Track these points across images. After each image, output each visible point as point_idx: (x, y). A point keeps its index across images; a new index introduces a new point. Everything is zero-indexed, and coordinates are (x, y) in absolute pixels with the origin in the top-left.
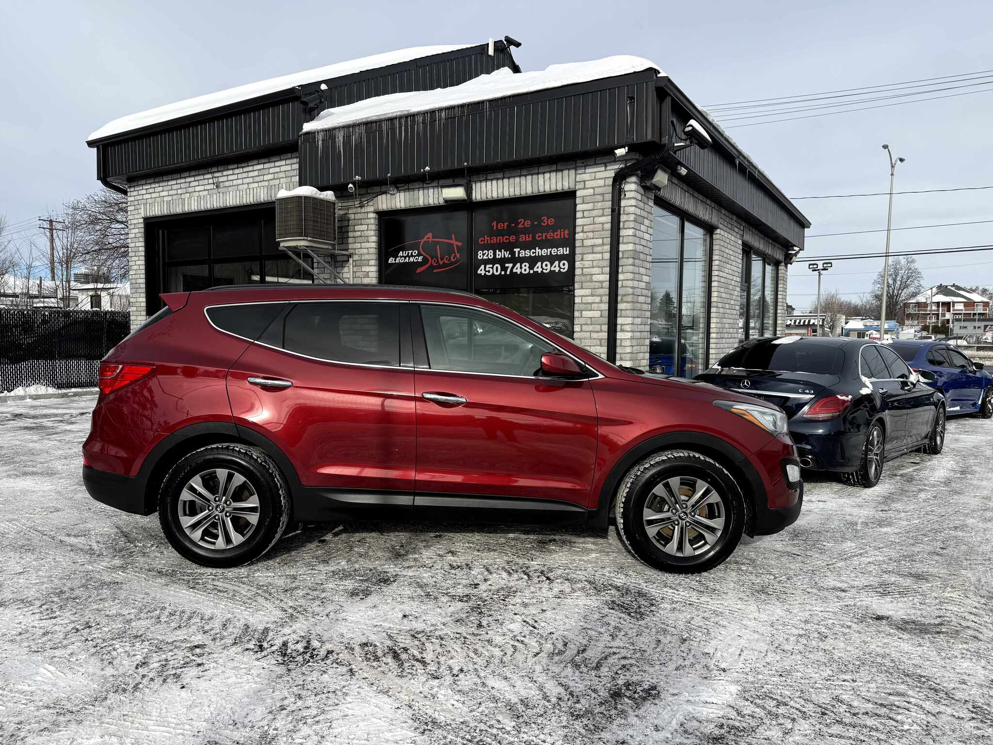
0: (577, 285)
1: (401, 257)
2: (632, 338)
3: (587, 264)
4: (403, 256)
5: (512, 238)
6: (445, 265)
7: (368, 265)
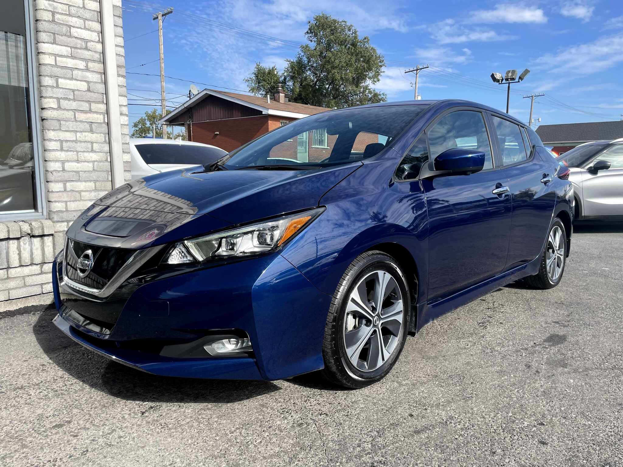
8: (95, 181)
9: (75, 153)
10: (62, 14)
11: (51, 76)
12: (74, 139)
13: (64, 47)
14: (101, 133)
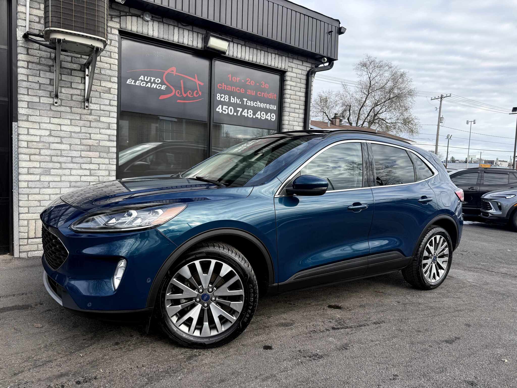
1: (142, 81)
3: (292, 119)
4: (144, 81)
5: (242, 91)
6: (187, 98)
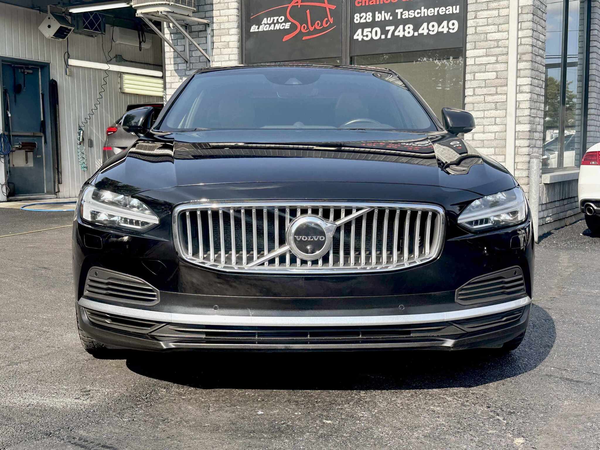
0: (468, 46)
1: (265, 24)
2: (531, 100)
3: (481, 22)
4: (268, 24)
6: (316, 31)
7: (229, 34)
8: (495, 147)
9: (482, 126)
10: (482, 26)
11: (470, 73)
12: (483, 116)
13: (482, 50)
14: (503, 110)
